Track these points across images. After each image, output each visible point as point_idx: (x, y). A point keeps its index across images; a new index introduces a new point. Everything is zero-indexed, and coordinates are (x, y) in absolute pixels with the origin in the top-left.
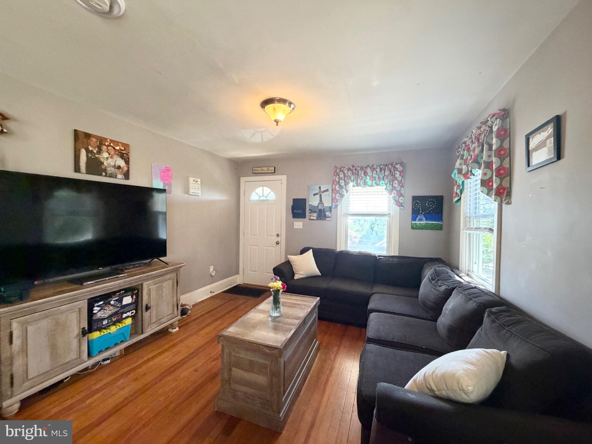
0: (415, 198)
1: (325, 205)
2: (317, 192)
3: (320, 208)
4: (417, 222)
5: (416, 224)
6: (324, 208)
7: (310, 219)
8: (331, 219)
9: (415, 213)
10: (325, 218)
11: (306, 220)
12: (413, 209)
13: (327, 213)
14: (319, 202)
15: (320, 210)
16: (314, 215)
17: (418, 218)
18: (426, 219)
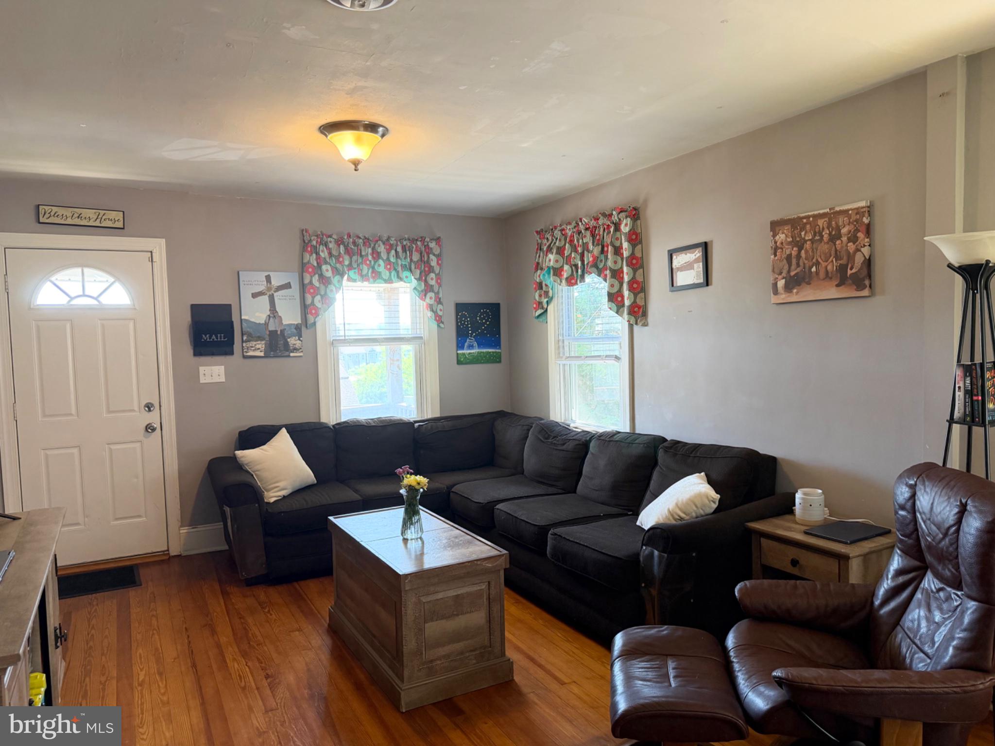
0: (460, 308)
1: (285, 322)
2: (262, 288)
3: (272, 327)
4: (466, 351)
5: (464, 354)
6: (282, 328)
7: (245, 357)
8: (301, 354)
9: (462, 335)
10: (287, 353)
11: (235, 359)
12: (458, 327)
13: (293, 341)
14: (268, 313)
15: (273, 334)
16: (258, 346)
17: (466, 344)
18: (479, 346)
